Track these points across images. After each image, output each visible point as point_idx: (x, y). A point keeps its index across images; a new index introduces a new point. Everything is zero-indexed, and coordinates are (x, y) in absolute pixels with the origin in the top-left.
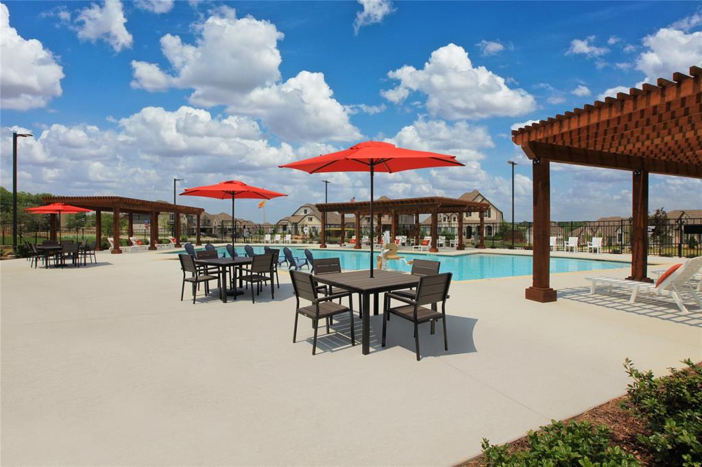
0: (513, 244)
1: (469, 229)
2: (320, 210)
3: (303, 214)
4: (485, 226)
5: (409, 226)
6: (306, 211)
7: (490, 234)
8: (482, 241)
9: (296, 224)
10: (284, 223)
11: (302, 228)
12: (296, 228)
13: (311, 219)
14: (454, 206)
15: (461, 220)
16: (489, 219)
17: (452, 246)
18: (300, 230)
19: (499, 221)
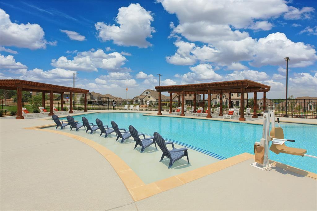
3: (146, 94)
6: (147, 93)
9: (142, 100)
10: (136, 99)
11: (146, 102)
12: (142, 102)
13: (150, 97)
18: (144, 102)
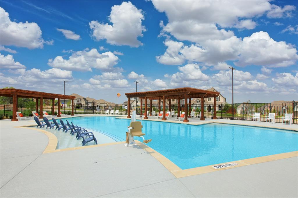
0: (233, 116)
1: (210, 107)
2: (128, 97)
3: (134, 99)
4: (217, 105)
5: (182, 106)
7: (220, 109)
8: (215, 114)
10: (126, 104)
13: (137, 102)
14: (199, 94)
15: (203, 102)
16: (219, 102)
17: (199, 117)
19: (224, 103)
